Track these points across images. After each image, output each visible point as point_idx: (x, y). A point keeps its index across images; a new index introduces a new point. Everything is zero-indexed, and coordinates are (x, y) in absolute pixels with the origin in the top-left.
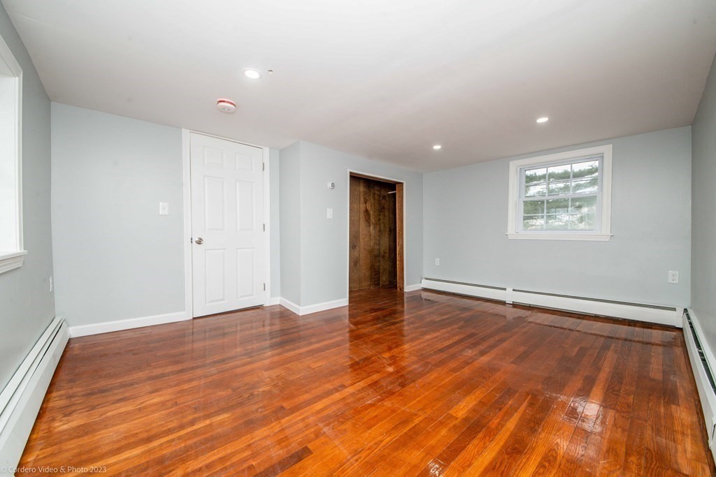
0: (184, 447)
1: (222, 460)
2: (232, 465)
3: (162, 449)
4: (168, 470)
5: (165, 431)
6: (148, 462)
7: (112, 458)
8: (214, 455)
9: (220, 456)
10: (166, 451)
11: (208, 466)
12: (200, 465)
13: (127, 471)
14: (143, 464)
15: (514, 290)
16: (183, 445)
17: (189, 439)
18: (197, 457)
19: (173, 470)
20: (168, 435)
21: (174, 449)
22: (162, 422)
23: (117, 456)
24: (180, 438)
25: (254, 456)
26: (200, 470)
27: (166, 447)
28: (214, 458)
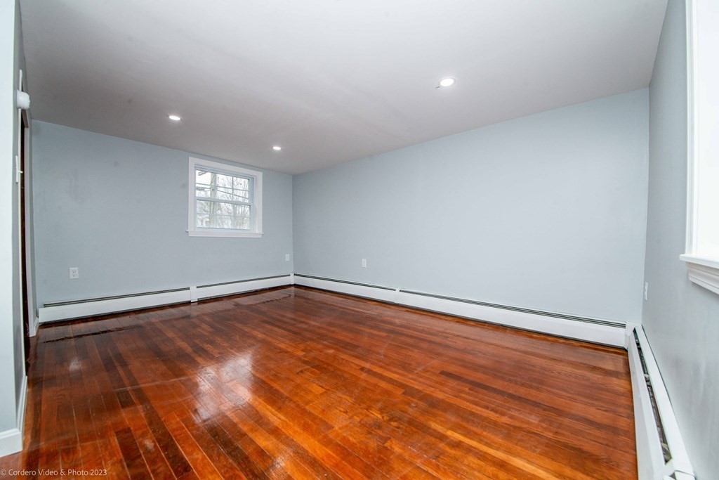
0: (485, 430)
1: (476, 404)
2: (476, 397)
3: (500, 445)
4: (508, 427)
5: (483, 461)
6: (517, 444)
7: (540, 476)
8: (477, 410)
9: (474, 406)
10: (498, 439)
11: (487, 408)
12: (489, 412)
13: (534, 451)
14: (520, 446)
15: (197, 287)
16: (485, 433)
17: (476, 434)
18: (486, 418)
19: (506, 424)
20: (485, 453)
21: (493, 437)
22: (476, 473)
23: (536, 473)
24: (480, 441)
25: (462, 391)
26: (493, 410)
27: (496, 443)
28: (479, 408)
